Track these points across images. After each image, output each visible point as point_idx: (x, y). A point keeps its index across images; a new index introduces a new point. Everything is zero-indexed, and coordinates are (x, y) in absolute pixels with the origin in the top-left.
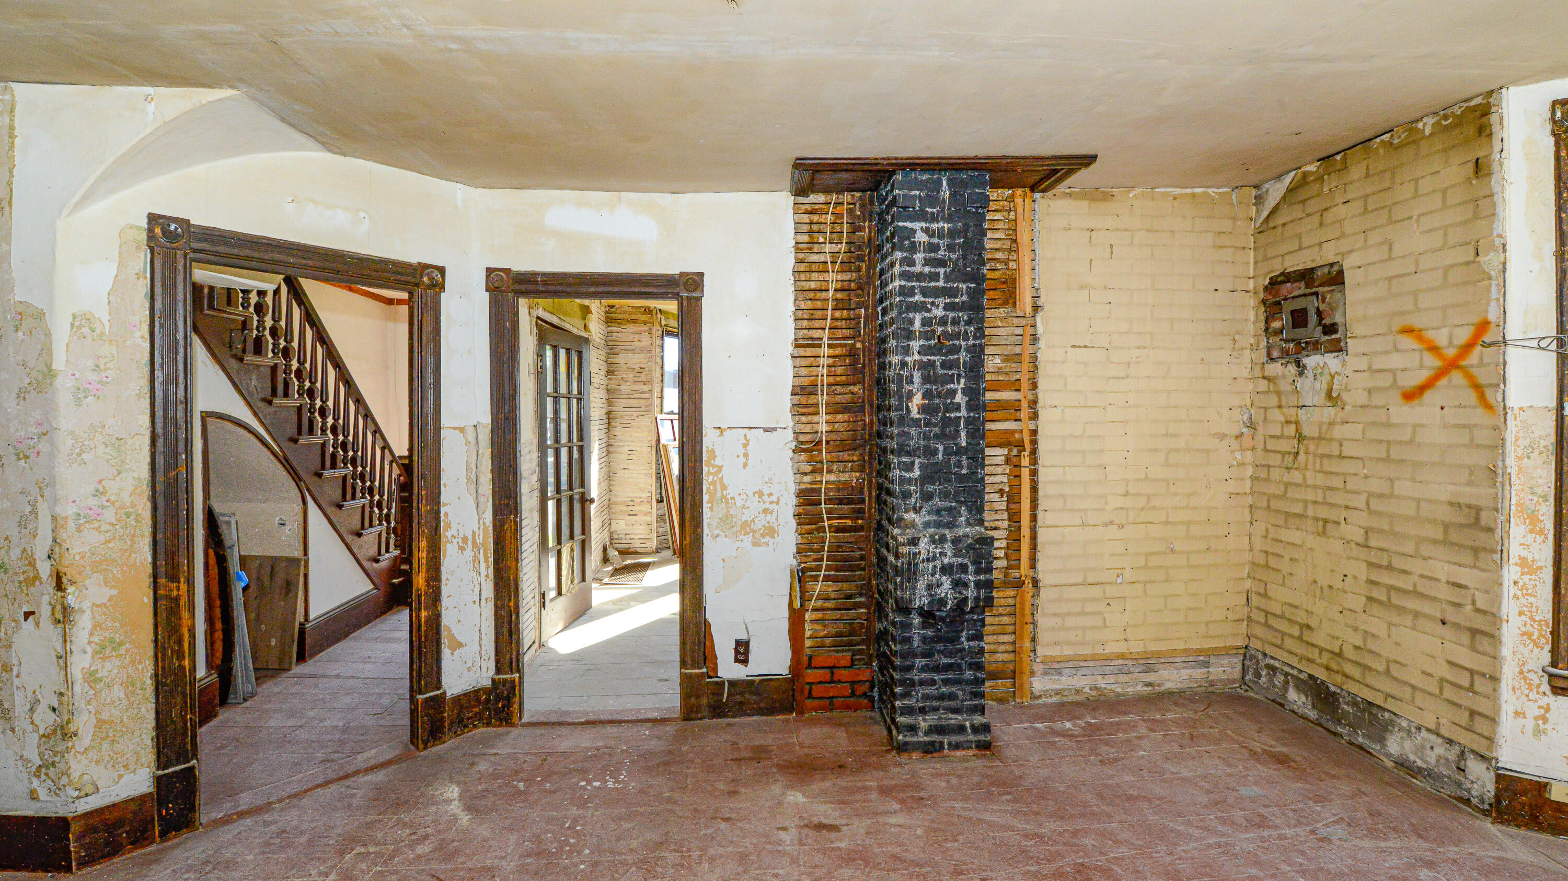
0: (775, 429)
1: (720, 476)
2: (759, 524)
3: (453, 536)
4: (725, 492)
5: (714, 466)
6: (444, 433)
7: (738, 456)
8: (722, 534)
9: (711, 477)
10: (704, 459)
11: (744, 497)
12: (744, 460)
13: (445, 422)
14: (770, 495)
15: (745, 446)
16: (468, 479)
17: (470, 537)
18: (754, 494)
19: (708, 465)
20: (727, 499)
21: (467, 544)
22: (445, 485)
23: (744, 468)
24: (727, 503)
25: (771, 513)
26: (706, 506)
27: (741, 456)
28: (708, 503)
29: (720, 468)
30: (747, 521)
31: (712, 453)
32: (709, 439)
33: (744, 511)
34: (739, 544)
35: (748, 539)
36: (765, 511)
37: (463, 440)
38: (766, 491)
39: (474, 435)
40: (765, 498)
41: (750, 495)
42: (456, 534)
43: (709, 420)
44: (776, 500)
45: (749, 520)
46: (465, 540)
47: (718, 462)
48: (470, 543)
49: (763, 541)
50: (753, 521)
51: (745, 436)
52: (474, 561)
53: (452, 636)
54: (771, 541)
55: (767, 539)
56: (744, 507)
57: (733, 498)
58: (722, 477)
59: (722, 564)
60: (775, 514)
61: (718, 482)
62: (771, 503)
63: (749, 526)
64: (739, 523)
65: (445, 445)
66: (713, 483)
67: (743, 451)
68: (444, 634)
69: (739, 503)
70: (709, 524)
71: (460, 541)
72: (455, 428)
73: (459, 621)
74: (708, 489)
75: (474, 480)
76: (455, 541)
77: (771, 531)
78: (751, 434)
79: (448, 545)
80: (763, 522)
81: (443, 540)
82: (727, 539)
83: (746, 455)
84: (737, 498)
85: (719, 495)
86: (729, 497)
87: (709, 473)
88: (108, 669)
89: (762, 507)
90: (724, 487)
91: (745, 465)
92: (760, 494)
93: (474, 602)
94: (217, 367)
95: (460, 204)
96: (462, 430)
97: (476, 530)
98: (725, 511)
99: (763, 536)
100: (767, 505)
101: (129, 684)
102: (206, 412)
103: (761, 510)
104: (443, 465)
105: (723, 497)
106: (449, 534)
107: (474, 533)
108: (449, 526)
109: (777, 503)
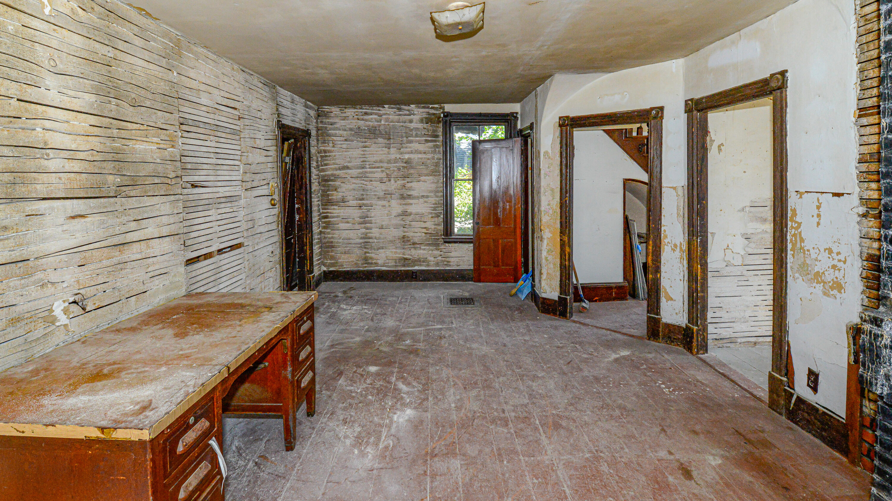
0: (843, 194)
1: (799, 230)
2: (830, 276)
3: (668, 242)
4: (802, 244)
5: (796, 222)
6: (663, 190)
7: (813, 216)
8: (801, 278)
9: (793, 230)
10: (789, 215)
11: (817, 251)
12: (817, 220)
13: (664, 184)
14: (838, 253)
15: (818, 207)
16: (678, 214)
17: (678, 245)
18: (825, 250)
19: (792, 221)
20: (804, 251)
21: (676, 248)
22: (664, 216)
23: (818, 226)
24: (804, 253)
25: (839, 270)
26: (789, 252)
27: (815, 216)
28: (791, 250)
29: (800, 224)
30: (818, 272)
31: (794, 211)
32: (792, 201)
33: (817, 263)
34: (812, 290)
35: (819, 287)
36: (834, 267)
37: (676, 194)
38: (835, 250)
39: (682, 191)
40: (834, 255)
41: (822, 250)
42: (670, 242)
43: (792, 185)
44: (843, 259)
45: (821, 271)
46: (675, 246)
47: (798, 219)
48: (678, 248)
49: (832, 293)
50: (823, 273)
51: (818, 200)
52: (681, 258)
53: (666, 293)
54: (838, 295)
55: (835, 292)
56: (816, 260)
57: (808, 251)
58: (801, 232)
59: (800, 302)
60: (842, 271)
61: (798, 236)
62: (839, 261)
63: (821, 277)
64: (813, 272)
65: (664, 195)
66: (795, 235)
67: (816, 212)
68: (662, 290)
69: (814, 256)
70: (792, 268)
71: (673, 246)
72: (670, 187)
73: (671, 287)
74: (791, 240)
75: (682, 215)
76: (669, 245)
77: (838, 286)
78: (823, 198)
79: (666, 247)
80: (832, 277)
81: (663, 243)
82: (804, 283)
83: (819, 216)
84: (812, 251)
85: (798, 245)
86: (806, 248)
87: (792, 227)
88: (550, 258)
89: (831, 263)
90: (802, 240)
91: (818, 224)
92: (830, 251)
93: (681, 280)
94: (632, 160)
95: (674, 70)
96: (675, 188)
97: (682, 242)
98: (802, 260)
99: (832, 288)
100: (835, 262)
101: (554, 264)
102: (626, 179)
103: (830, 265)
104: (663, 206)
105: (802, 248)
106: (666, 241)
107: (681, 244)
108: (666, 237)
109: (845, 262)
